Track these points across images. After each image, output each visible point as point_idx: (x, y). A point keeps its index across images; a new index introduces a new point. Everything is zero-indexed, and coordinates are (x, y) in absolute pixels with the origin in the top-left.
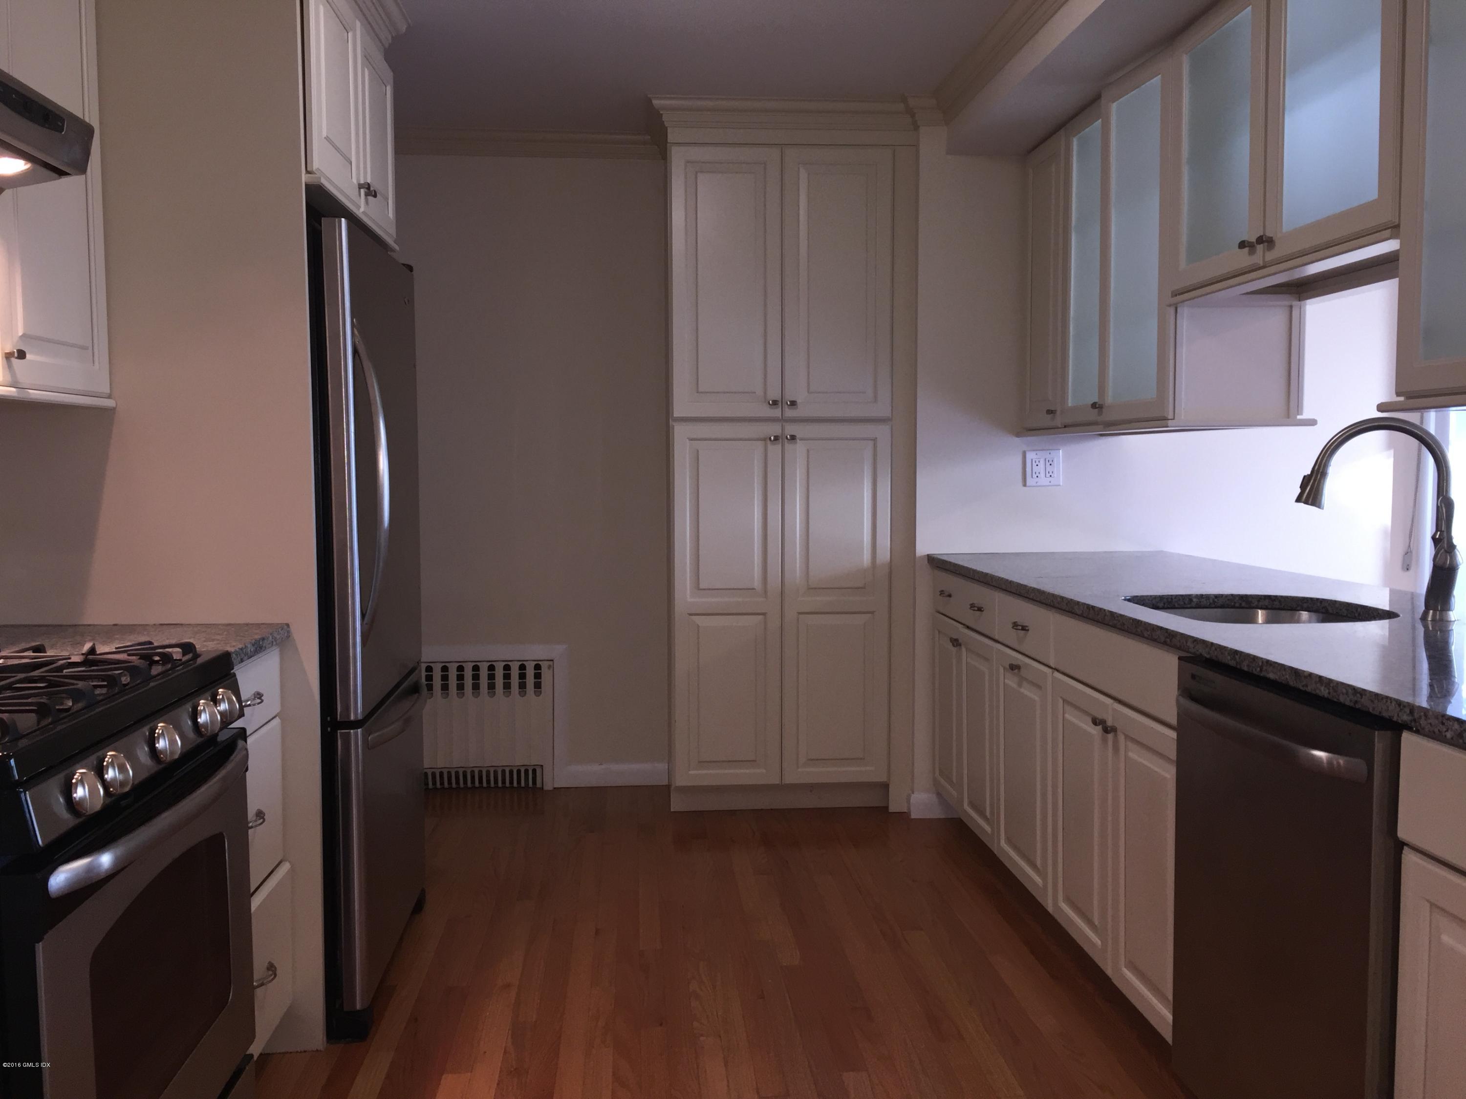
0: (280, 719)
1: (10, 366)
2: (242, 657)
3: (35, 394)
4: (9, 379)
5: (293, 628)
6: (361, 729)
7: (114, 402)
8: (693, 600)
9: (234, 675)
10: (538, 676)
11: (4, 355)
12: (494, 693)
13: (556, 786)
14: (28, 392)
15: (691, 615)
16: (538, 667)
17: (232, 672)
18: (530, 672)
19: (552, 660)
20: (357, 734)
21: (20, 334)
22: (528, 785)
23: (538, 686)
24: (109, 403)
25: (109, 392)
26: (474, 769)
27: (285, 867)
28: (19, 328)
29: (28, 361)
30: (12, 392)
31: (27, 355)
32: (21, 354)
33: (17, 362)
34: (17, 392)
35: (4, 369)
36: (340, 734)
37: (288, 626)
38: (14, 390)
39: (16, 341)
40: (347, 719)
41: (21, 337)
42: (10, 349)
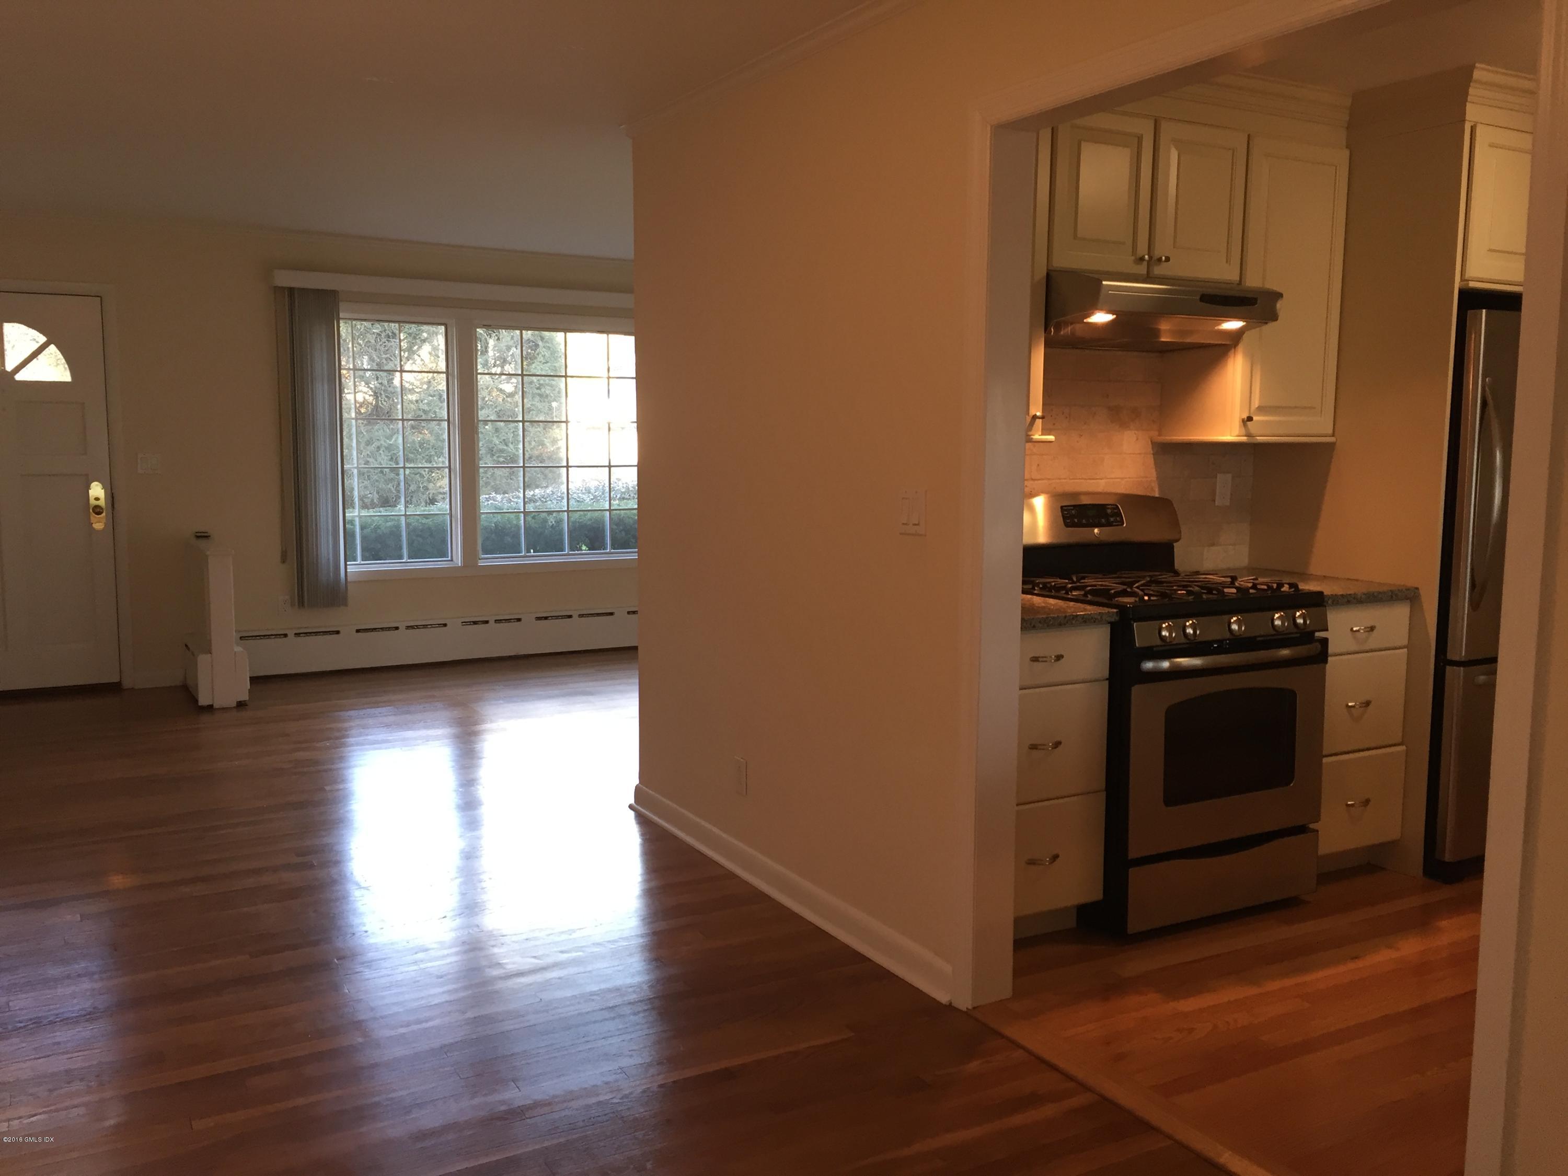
0: (1408, 649)
1: (1245, 426)
2: (1349, 600)
3: (1259, 439)
4: (1243, 432)
5: (1421, 593)
6: (1462, 669)
7: (1335, 438)
9: (1326, 608)
11: (1241, 421)
14: (1256, 439)
20: (1460, 671)
21: (1257, 406)
24: (1332, 439)
25: (1332, 432)
27: (1401, 748)
28: (1256, 403)
29: (1257, 421)
30: (1244, 439)
31: (1255, 418)
32: (1250, 419)
33: (1248, 423)
34: (1247, 439)
35: (1240, 427)
36: (1448, 668)
37: (1417, 589)
38: (1245, 438)
39: (1252, 411)
40: (1454, 659)
41: (1257, 408)
42: (1245, 416)
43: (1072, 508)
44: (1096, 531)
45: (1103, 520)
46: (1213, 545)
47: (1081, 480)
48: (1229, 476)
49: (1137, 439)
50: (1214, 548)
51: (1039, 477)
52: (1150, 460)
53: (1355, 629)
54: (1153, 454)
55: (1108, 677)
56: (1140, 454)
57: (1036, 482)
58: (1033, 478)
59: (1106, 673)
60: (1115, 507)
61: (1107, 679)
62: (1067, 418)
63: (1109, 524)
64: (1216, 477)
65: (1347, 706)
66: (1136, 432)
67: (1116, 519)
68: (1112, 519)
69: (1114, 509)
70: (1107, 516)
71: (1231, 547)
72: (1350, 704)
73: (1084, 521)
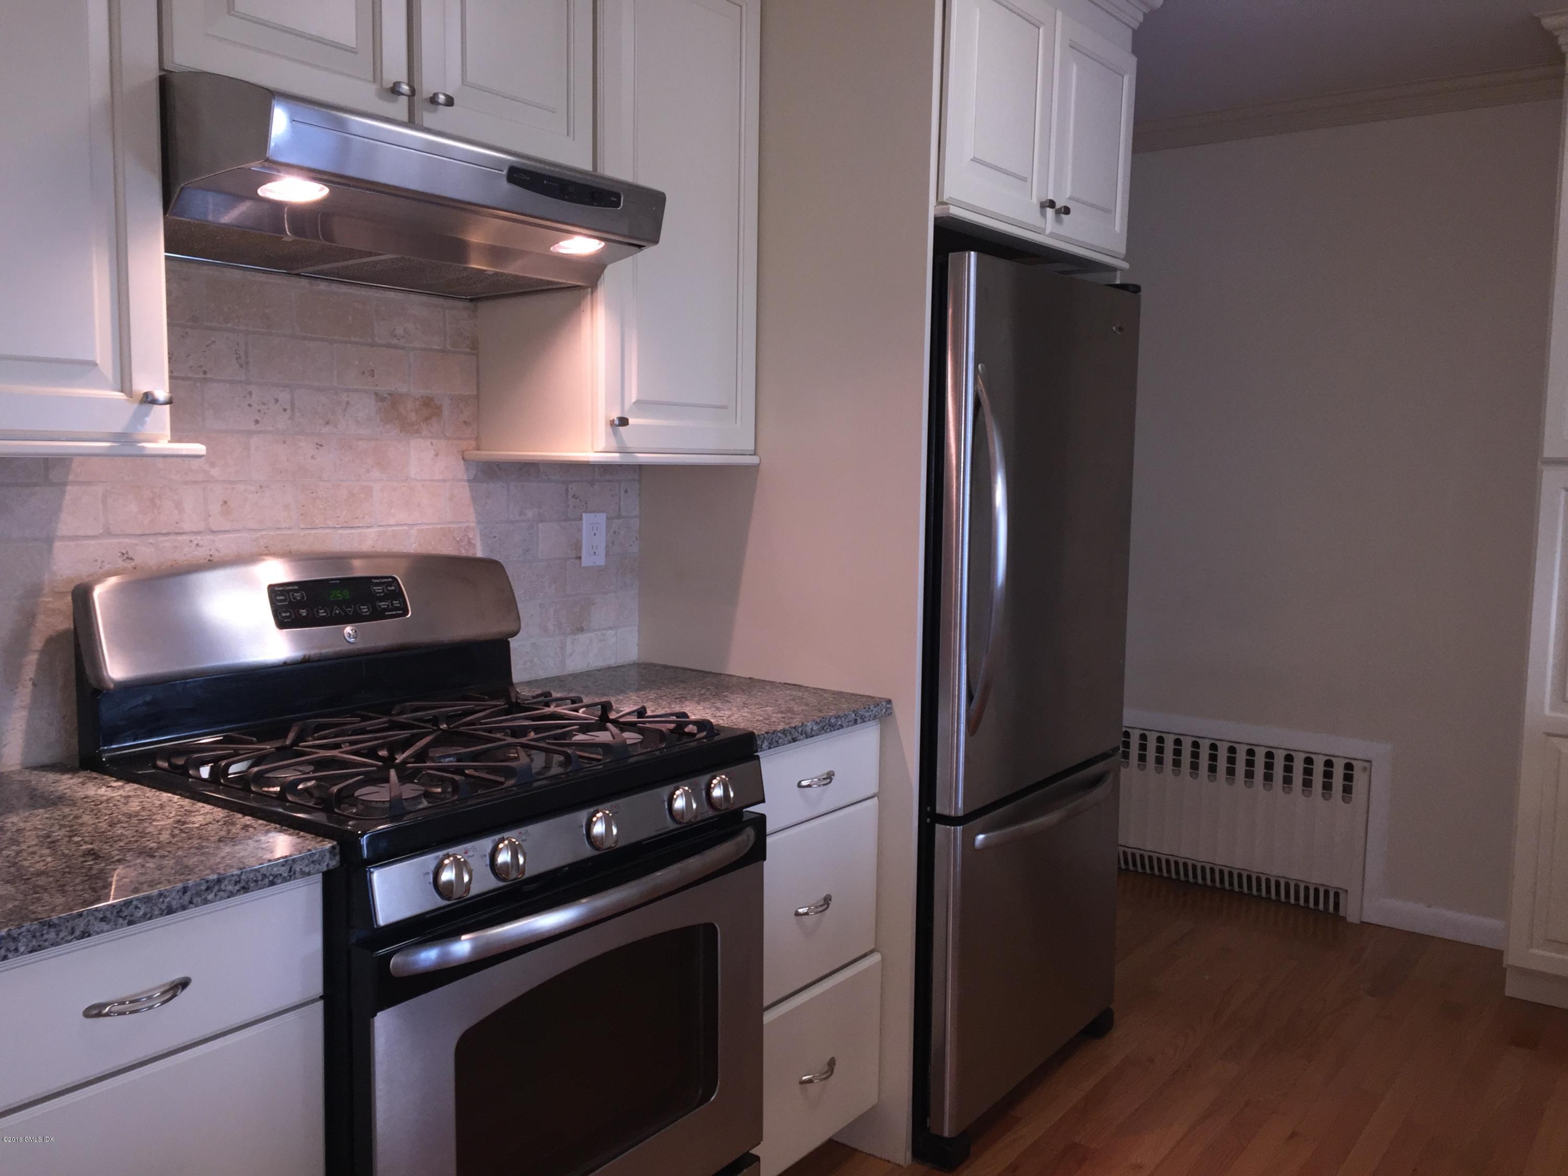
0: (879, 801)
1: (615, 433)
2: (794, 737)
3: (643, 458)
4: (613, 444)
5: (895, 704)
6: (961, 827)
7: (758, 458)
8: (1554, 714)
9: (758, 758)
10: (1348, 778)
11: (609, 423)
12: (1291, 789)
13: (1365, 919)
14: (636, 457)
15: (1549, 735)
16: (1349, 767)
17: (756, 754)
18: (1338, 772)
19: (1370, 762)
20: (955, 831)
21: (634, 400)
22: (1328, 909)
23: (1347, 790)
24: (754, 460)
25: (753, 448)
26: (1260, 875)
27: (876, 958)
28: (633, 395)
29: (635, 426)
30: (615, 457)
31: (631, 421)
32: (623, 422)
33: (621, 428)
34: (620, 457)
35: (607, 435)
36: (939, 828)
37: (889, 702)
38: (617, 455)
39: (628, 405)
40: (946, 812)
41: (635, 403)
42: (615, 415)
43: (296, 587)
44: (348, 629)
45: (365, 609)
46: (581, 630)
47: (326, 531)
48: (601, 518)
49: (437, 455)
50: (582, 637)
51: (228, 526)
52: (464, 492)
53: (804, 783)
54: (469, 481)
55: (322, 994)
56: (444, 481)
57: (221, 536)
58: (213, 528)
59: (317, 988)
60: (390, 580)
61: (321, 997)
62: (285, 410)
63: (377, 615)
64: (581, 519)
65: (797, 914)
66: (434, 441)
67: (392, 604)
68: (383, 605)
69: (390, 584)
70: (371, 599)
71: (610, 632)
72: (801, 911)
73: (322, 613)
